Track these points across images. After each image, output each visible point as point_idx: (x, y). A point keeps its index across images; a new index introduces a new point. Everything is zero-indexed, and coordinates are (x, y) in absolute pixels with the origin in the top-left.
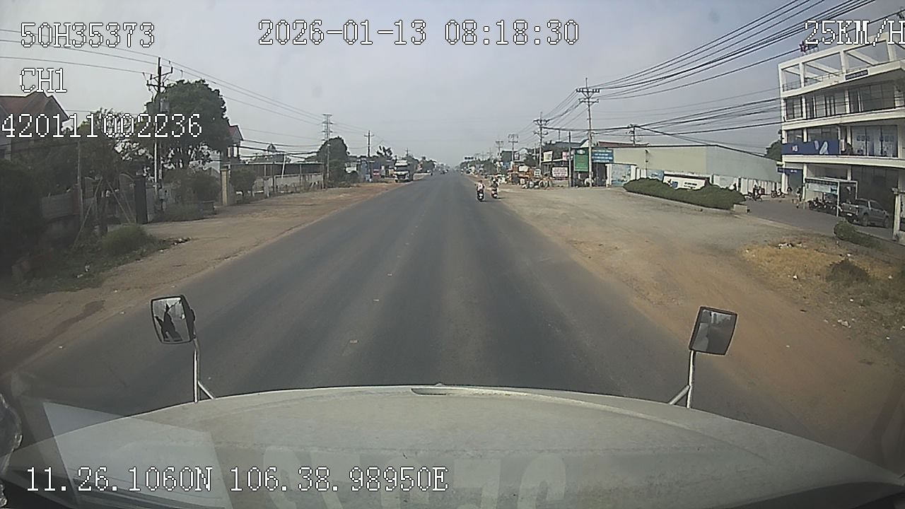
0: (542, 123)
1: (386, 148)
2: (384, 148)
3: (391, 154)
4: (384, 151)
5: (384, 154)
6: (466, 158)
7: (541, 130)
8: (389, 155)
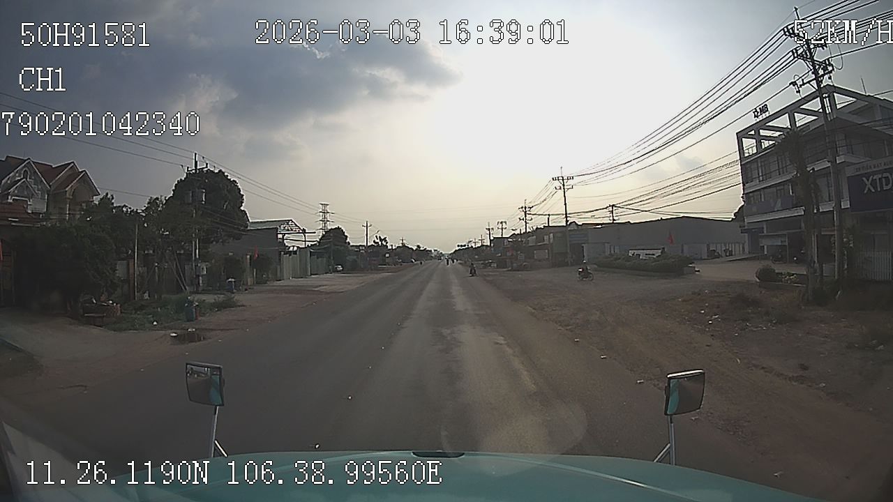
0: (526, 210)
1: (382, 238)
2: (380, 237)
3: (387, 243)
4: (381, 240)
5: (380, 243)
6: (458, 246)
7: (526, 216)
8: (385, 244)
